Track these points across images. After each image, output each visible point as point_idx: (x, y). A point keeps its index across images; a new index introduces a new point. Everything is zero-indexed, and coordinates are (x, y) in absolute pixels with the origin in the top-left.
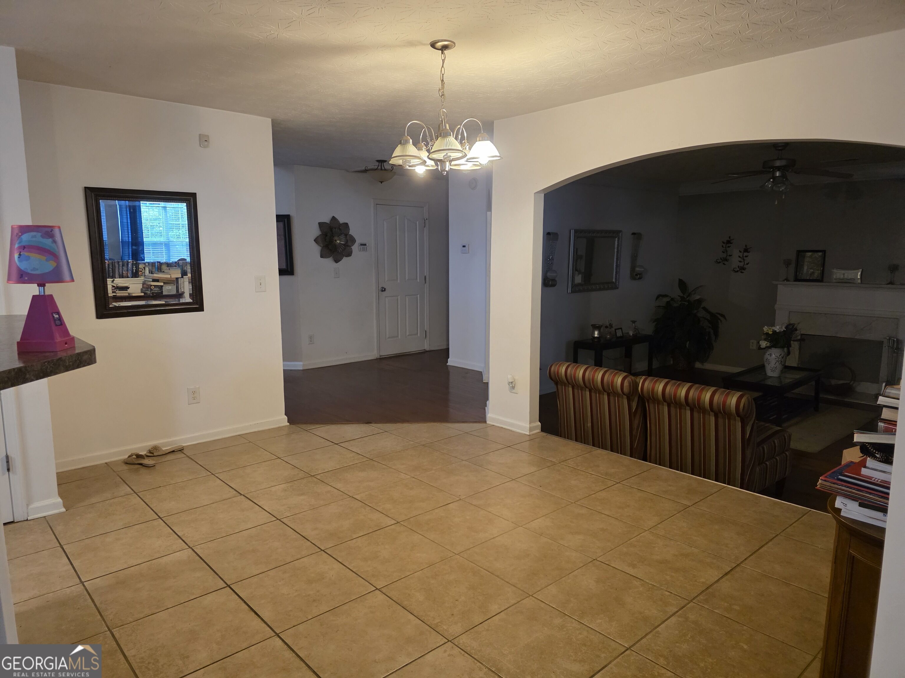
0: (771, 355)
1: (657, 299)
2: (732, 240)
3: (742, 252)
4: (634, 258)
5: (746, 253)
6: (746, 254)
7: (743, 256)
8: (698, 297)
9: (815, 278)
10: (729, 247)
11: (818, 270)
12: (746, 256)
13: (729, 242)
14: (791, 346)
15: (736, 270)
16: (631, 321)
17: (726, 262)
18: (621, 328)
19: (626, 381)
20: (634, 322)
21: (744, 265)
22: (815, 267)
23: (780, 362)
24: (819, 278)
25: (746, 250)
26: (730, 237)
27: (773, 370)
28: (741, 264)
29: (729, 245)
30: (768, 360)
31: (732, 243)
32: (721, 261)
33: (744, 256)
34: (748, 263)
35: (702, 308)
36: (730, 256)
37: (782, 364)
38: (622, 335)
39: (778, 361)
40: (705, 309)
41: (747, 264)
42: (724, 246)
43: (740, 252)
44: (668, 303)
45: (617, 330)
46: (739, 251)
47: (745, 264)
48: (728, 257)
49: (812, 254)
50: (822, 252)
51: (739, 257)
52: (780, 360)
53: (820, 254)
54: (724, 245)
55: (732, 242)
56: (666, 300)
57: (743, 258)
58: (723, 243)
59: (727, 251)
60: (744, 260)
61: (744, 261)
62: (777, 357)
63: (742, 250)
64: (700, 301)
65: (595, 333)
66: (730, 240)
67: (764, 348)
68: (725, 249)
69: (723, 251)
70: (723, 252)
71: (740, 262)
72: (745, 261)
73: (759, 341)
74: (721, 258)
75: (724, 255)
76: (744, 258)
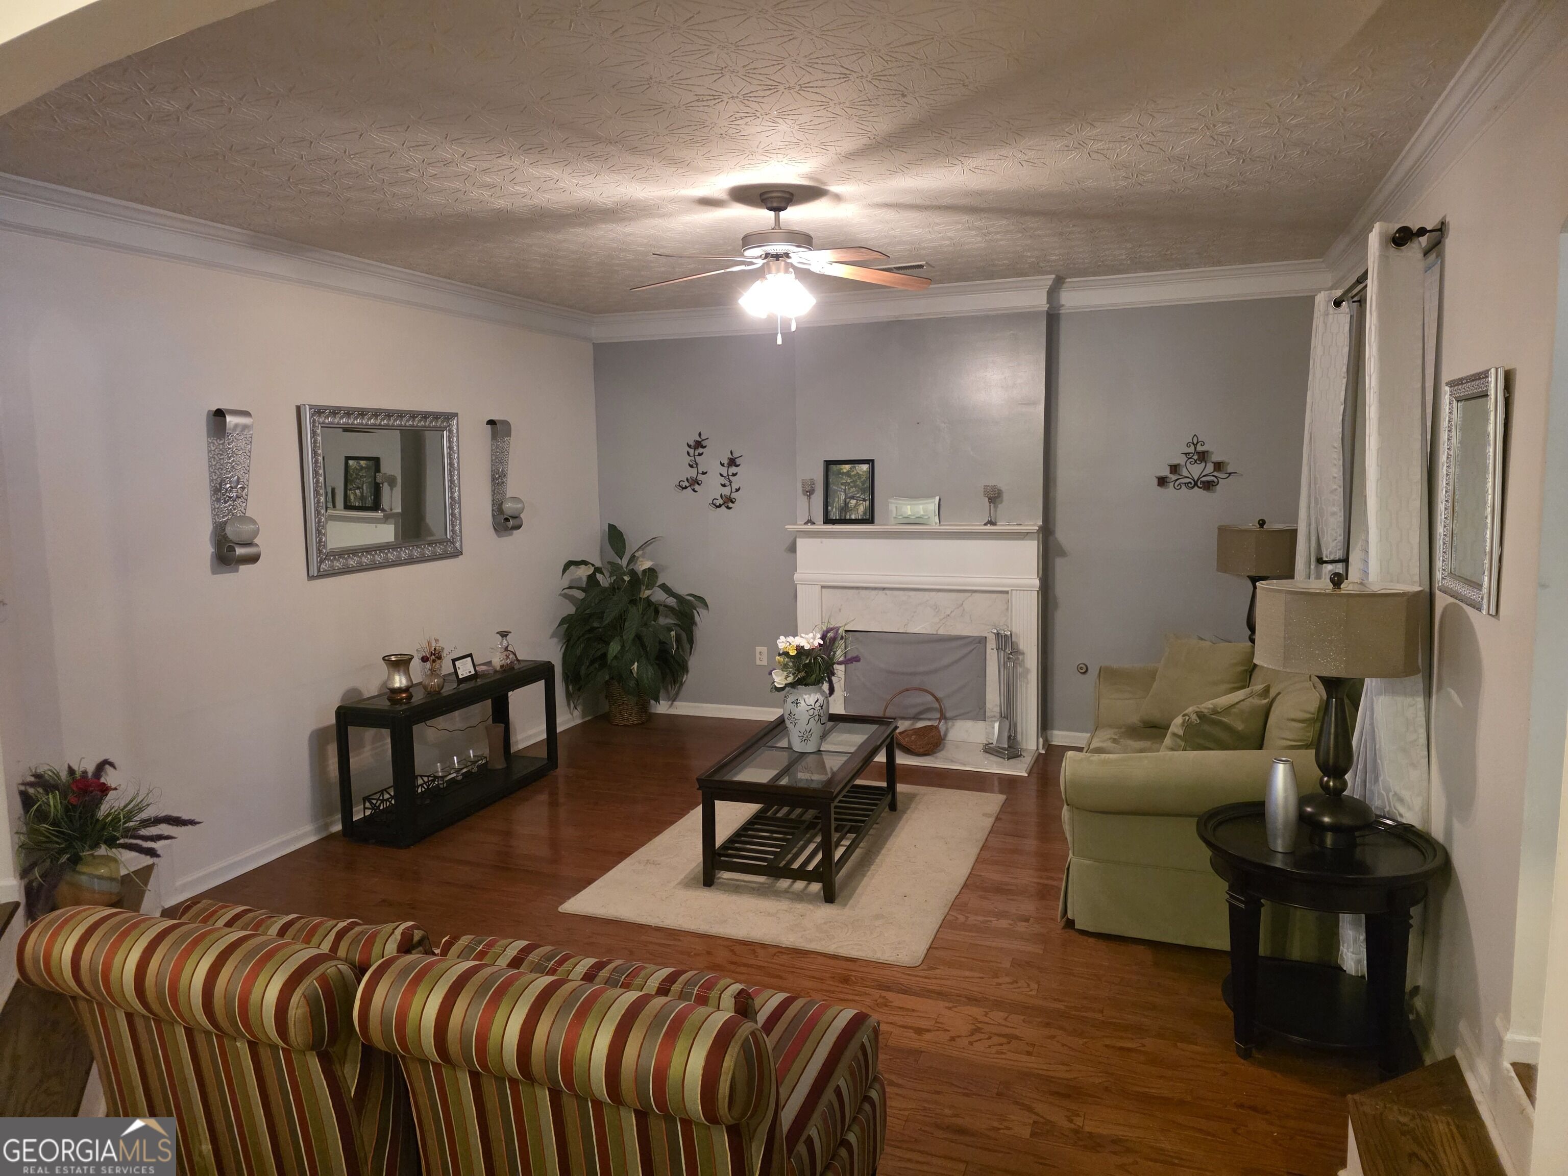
0: (797, 703)
1: (564, 571)
2: (703, 440)
3: (725, 465)
4: (498, 479)
5: (734, 467)
6: (733, 470)
7: (728, 475)
8: (647, 565)
9: (860, 518)
10: (700, 455)
11: (864, 500)
12: (734, 475)
13: (699, 445)
14: (833, 674)
15: (717, 503)
16: (498, 633)
17: (697, 487)
18: (470, 655)
19: (296, 998)
20: (504, 634)
21: (731, 492)
22: (858, 495)
23: (817, 718)
24: (867, 517)
25: (732, 462)
26: (700, 434)
27: (805, 736)
28: (726, 491)
29: (701, 450)
30: (793, 717)
31: (705, 447)
32: (688, 485)
33: (730, 474)
34: (739, 489)
35: (659, 586)
36: (704, 473)
37: (822, 722)
38: (473, 672)
39: (812, 716)
40: (664, 587)
41: (737, 490)
42: (692, 454)
43: (722, 465)
44: (591, 578)
45: (457, 663)
46: (721, 463)
47: (734, 490)
48: (700, 477)
49: (851, 468)
50: (869, 464)
51: (721, 475)
52: (816, 713)
53: (865, 467)
54: (691, 451)
55: (704, 443)
56: (583, 573)
57: (729, 479)
58: (689, 446)
59: (697, 464)
60: (730, 482)
61: (730, 485)
62: (811, 707)
63: (726, 462)
64: (651, 572)
65: (394, 679)
66: (700, 440)
67: (783, 689)
68: (693, 458)
69: (691, 463)
70: (691, 466)
71: (724, 485)
72: (732, 484)
73: (772, 671)
74: (687, 479)
75: (692, 473)
76: (731, 477)
